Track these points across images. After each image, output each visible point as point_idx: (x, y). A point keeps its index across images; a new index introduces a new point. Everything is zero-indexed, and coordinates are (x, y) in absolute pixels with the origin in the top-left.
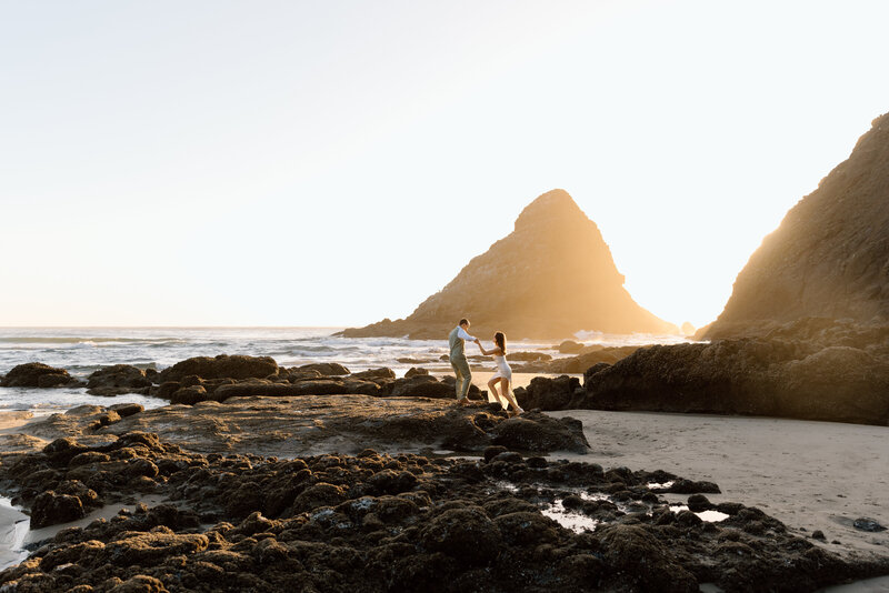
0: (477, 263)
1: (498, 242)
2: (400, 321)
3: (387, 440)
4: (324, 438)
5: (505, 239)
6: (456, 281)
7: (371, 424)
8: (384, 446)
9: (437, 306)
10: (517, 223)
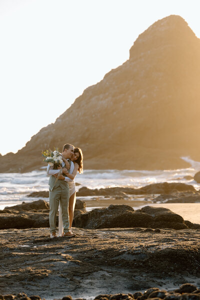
0: (90, 92)
1: (113, 71)
2: (10, 154)
3: (159, 274)
4: (89, 273)
5: (120, 68)
6: (69, 111)
7: (132, 258)
8: (159, 281)
9: (50, 138)
10: (132, 51)
